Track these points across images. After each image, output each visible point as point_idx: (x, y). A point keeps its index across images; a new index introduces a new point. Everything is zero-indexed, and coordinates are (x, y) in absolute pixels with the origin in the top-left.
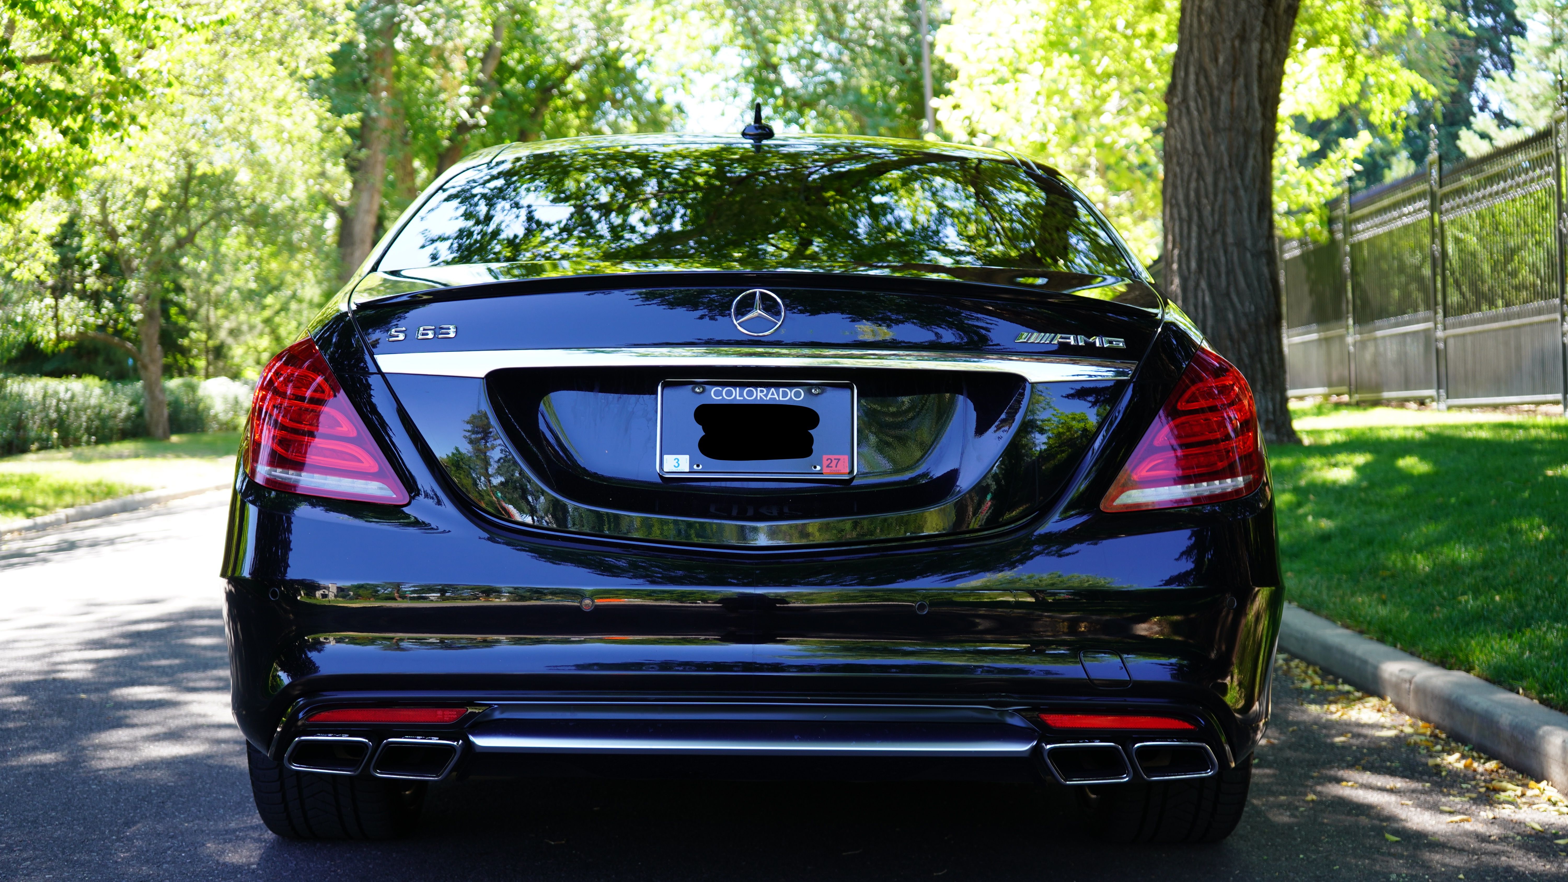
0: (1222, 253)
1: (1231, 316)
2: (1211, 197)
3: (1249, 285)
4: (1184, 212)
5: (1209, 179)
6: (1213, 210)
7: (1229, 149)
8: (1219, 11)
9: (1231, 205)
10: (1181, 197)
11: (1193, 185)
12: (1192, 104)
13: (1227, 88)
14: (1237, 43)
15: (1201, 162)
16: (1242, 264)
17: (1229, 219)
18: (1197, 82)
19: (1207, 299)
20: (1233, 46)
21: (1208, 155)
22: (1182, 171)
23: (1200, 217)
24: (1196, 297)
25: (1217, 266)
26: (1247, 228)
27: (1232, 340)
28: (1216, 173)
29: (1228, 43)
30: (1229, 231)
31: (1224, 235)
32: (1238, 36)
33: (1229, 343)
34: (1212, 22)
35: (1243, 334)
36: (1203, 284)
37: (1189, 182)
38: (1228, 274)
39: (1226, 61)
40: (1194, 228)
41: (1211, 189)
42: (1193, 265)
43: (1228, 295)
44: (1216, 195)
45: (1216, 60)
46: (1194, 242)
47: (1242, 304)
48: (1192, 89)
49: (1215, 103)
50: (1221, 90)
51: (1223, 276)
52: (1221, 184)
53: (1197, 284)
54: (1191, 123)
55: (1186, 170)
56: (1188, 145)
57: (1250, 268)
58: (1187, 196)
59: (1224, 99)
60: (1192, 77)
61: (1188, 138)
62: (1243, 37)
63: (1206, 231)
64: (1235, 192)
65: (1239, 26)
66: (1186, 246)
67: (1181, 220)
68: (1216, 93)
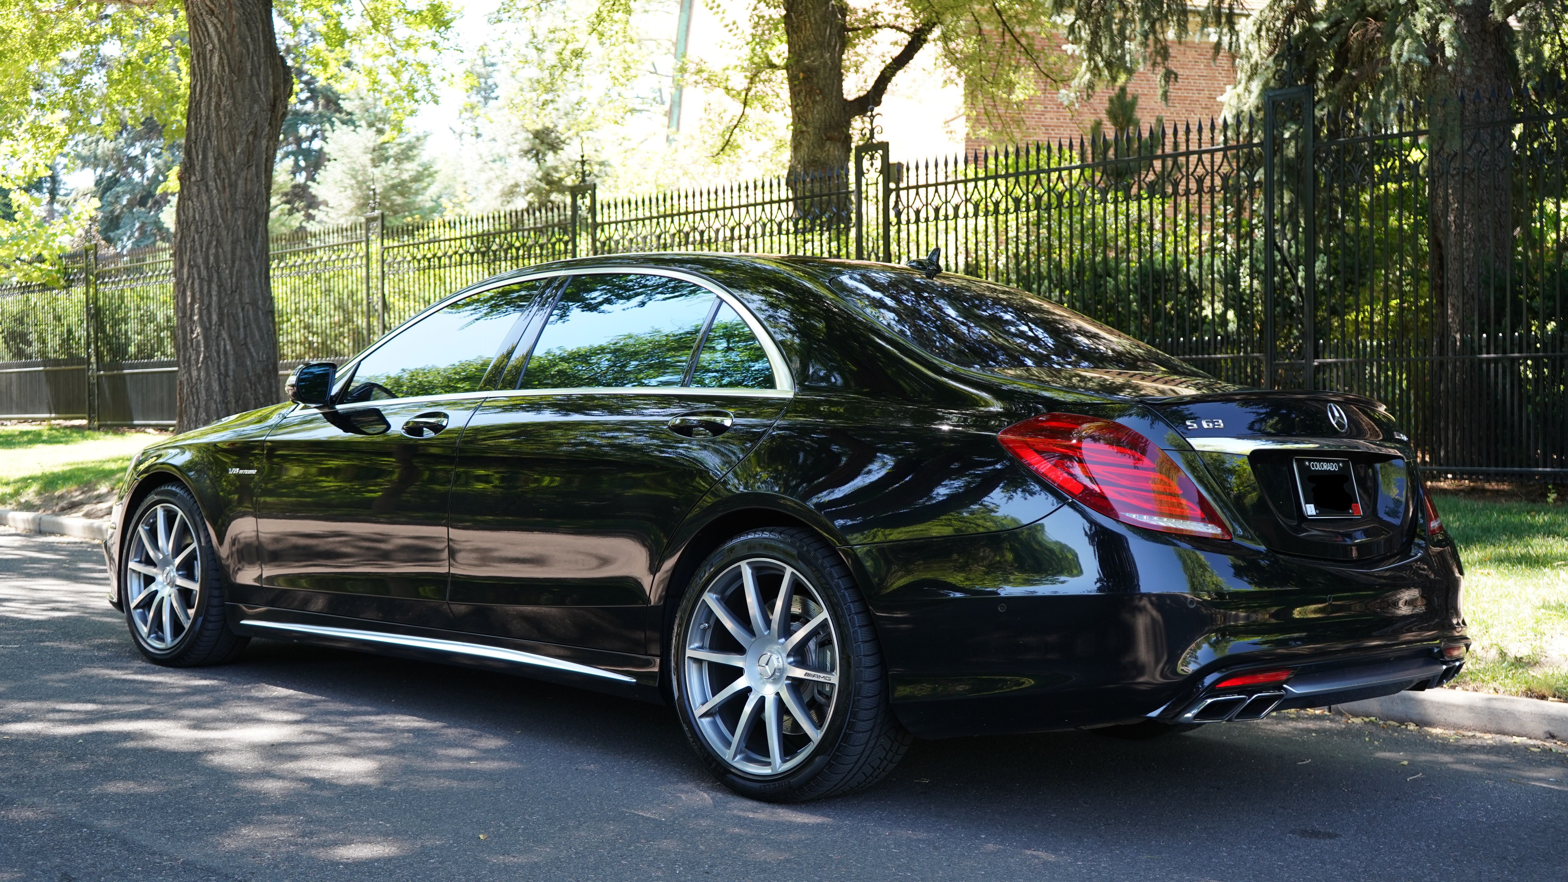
0: (240, 310)
1: (249, 363)
2: (229, 262)
3: (262, 338)
4: (204, 273)
5: (228, 248)
6: (231, 274)
7: (245, 223)
8: (236, 109)
9: (247, 271)
10: (200, 261)
11: (212, 251)
12: (211, 184)
13: (243, 174)
14: (251, 138)
15: (219, 234)
16: (257, 320)
17: (246, 282)
18: (216, 166)
19: (228, 347)
20: (248, 141)
21: (228, 228)
22: (201, 238)
23: (219, 278)
24: (218, 345)
25: (236, 321)
26: (258, 291)
27: (250, 382)
28: (234, 243)
29: (244, 138)
30: (246, 292)
31: (241, 295)
32: (251, 132)
33: (248, 385)
34: (230, 118)
35: (259, 377)
36: (225, 335)
37: (208, 249)
38: (245, 327)
39: (242, 152)
40: (214, 287)
41: (229, 256)
42: (215, 318)
43: (246, 344)
44: (233, 262)
45: (235, 150)
46: (214, 298)
47: (258, 354)
48: (211, 171)
49: (233, 186)
50: (238, 175)
51: (242, 329)
52: (238, 252)
53: (219, 335)
54: (210, 198)
55: (205, 239)
56: (207, 217)
57: (262, 324)
58: (206, 260)
59: (240, 182)
60: (211, 161)
61: (207, 211)
62: (255, 134)
63: (225, 290)
64: (249, 259)
65: (253, 125)
66: (206, 302)
67: (201, 279)
68: (233, 177)
